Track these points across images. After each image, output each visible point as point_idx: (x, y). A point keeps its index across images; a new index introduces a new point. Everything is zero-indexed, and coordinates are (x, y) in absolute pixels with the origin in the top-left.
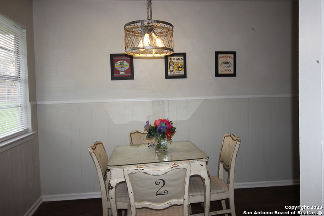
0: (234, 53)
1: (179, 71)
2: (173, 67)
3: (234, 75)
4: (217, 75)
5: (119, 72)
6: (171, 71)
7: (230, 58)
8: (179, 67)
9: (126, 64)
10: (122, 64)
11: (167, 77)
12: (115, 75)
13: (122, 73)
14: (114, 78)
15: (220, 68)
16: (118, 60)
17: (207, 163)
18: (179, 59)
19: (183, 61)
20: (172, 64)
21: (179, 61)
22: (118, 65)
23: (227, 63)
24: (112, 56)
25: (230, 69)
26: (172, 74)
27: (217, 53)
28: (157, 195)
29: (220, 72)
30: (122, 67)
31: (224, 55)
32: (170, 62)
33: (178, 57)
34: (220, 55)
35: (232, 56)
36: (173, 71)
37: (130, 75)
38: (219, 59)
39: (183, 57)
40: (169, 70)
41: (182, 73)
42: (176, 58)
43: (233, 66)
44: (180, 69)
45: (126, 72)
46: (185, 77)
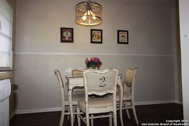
0: (127, 31)
1: (98, 39)
2: (95, 37)
3: (127, 43)
4: (119, 42)
5: (65, 38)
6: (94, 39)
7: (125, 34)
8: (99, 37)
9: (69, 34)
10: (67, 33)
11: (92, 42)
12: (63, 39)
13: (67, 39)
14: (62, 41)
15: (120, 39)
16: (65, 31)
17: (121, 78)
18: (99, 33)
19: (100, 34)
20: (94, 35)
21: (99, 34)
22: (65, 34)
23: (124, 36)
24: (62, 29)
25: (125, 39)
26: (95, 41)
27: (118, 31)
28: (100, 87)
29: (120, 41)
30: (67, 35)
31: (122, 32)
32: (94, 34)
33: (98, 32)
34: (120, 32)
35: (126, 33)
36: (95, 39)
37: (71, 40)
38: (120, 34)
39: (101, 32)
40: (93, 38)
41: (100, 41)
42: (97, 32)
43: (127, 38)
44: (99, 38)
45: (69, 38)
46: (101, 43)
